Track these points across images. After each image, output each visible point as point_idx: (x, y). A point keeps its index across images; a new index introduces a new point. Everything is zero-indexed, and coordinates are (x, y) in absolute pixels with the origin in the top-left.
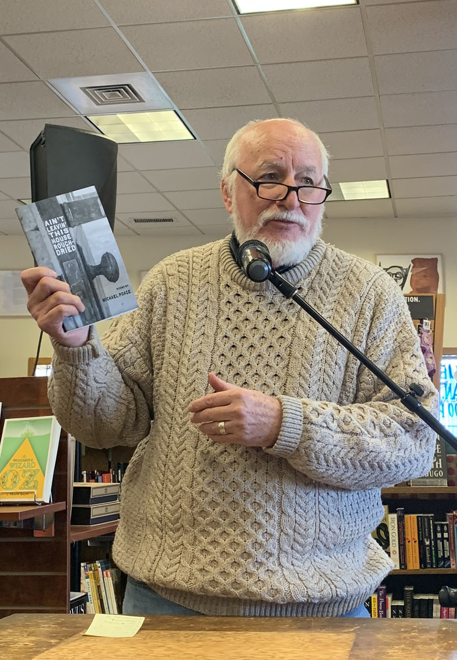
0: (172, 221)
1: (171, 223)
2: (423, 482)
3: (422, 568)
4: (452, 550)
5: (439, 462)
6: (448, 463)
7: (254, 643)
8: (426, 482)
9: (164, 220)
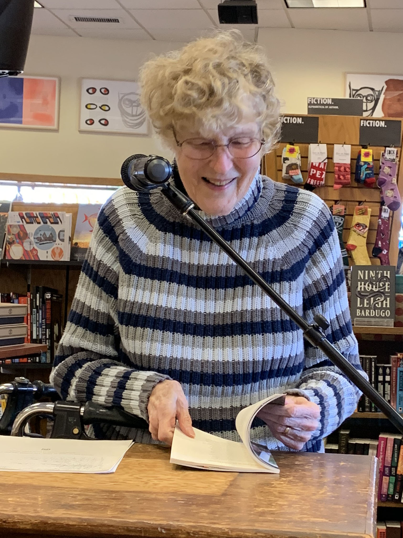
0: (118, 22)
1: (117, 23)
2: (368, 322)
3: (360, 412)
4: (394, 394)
5: (386, 301)
6: (397, 303)
7: (131, 469)
8: (371, 322)
9: (109, 20)
